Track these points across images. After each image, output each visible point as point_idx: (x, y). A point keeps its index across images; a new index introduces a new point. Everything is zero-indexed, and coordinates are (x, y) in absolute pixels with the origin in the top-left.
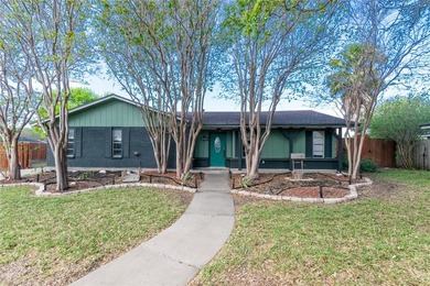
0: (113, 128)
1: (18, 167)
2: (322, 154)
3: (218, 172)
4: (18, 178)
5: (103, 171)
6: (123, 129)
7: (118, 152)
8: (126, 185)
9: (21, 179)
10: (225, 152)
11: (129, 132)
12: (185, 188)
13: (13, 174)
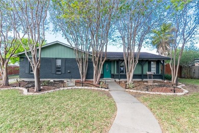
0: (56, 58)
1: (7, 79)
2: (155, 72)
3: (109, 81)
4: (7, 85)
5: (52, 80)
6: (62, 59)
7: (59, 71)
8: (70, 88)
9: (8, 85)
10: (110, 71)
11: (65, 61)
12: (103, 89)
13: (4, 83)
